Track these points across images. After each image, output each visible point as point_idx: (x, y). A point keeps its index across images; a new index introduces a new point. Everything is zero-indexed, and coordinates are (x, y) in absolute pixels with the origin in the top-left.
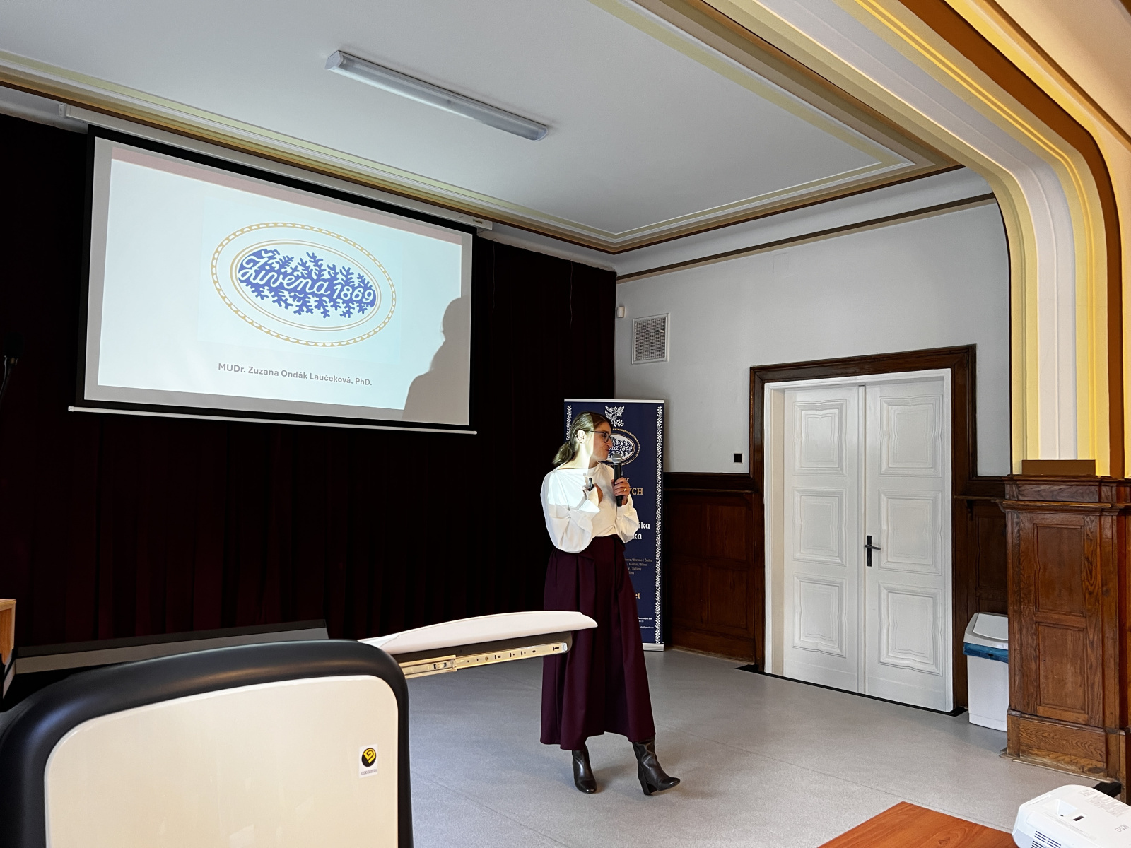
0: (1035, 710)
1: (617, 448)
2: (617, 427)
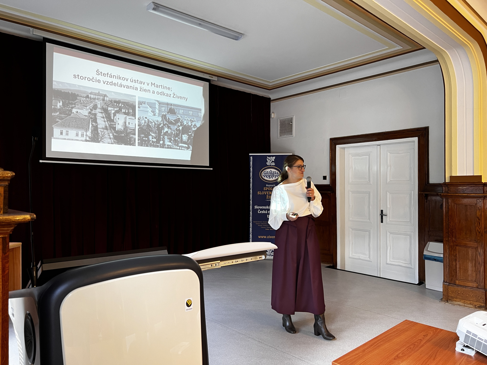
0: (455, 282)
1: (272, 175)
2: (272, 166)
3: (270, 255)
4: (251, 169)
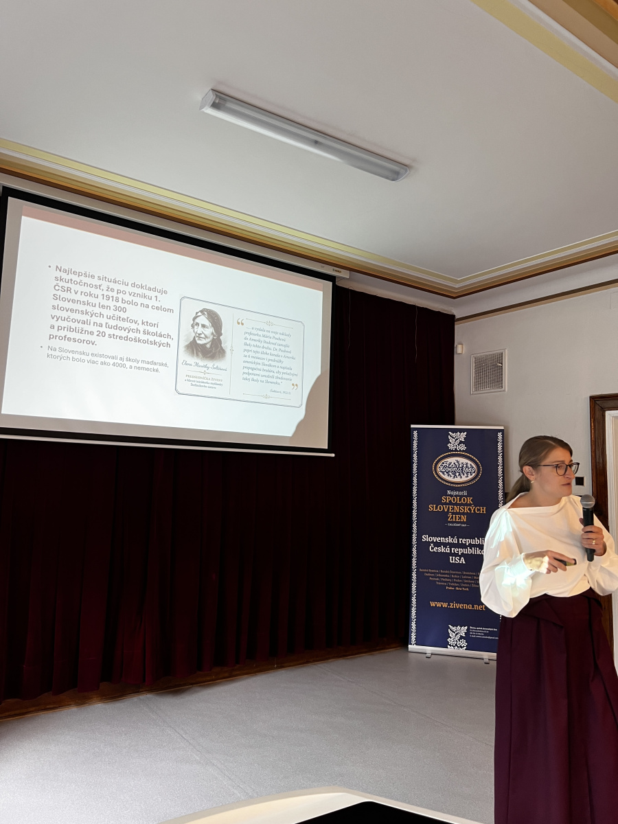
1: (461, 470)
2: (460, 451)
3: (456, 645)
4: (415, 456)
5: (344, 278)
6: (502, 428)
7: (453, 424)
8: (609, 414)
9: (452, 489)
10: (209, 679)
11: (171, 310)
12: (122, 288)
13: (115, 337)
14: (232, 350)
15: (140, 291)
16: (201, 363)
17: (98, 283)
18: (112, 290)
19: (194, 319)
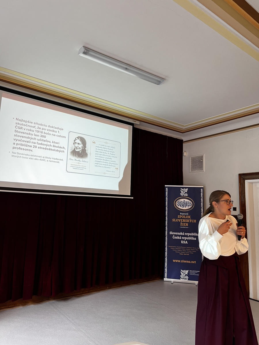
1: (186, 204)
2: (185, 196)
3: (184, 278)
4: (167, 199)
5: (137, 124)
6: (203, 187)
7: (182, 185)
8: (247, 181)
9: (182, 212)
10: (79, 293)
11: (65, 137)
12: (44, 127)
13: (41, 148)
14: (90, 154)
15: (52, 129)
16: (77, 159)
17: (34, 125)
18: (40, 128)
19: (74, 141)
